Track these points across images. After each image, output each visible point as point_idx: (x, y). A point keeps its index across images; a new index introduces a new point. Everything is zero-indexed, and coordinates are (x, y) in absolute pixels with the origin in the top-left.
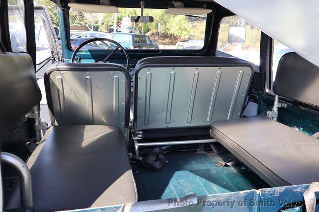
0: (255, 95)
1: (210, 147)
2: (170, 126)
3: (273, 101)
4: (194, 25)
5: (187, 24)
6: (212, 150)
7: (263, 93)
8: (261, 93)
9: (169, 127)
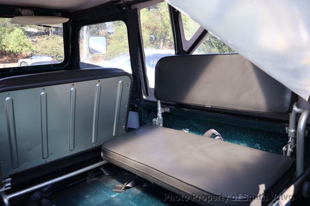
0: (134, 104)
1: (101, 171)
2: (49, 160)
3: (157, 107)
4: (34, 40)
5: (26, 39)
6: (103, 174)
7: (142, 101)
8: (139, 101)
9: (48, 162)
